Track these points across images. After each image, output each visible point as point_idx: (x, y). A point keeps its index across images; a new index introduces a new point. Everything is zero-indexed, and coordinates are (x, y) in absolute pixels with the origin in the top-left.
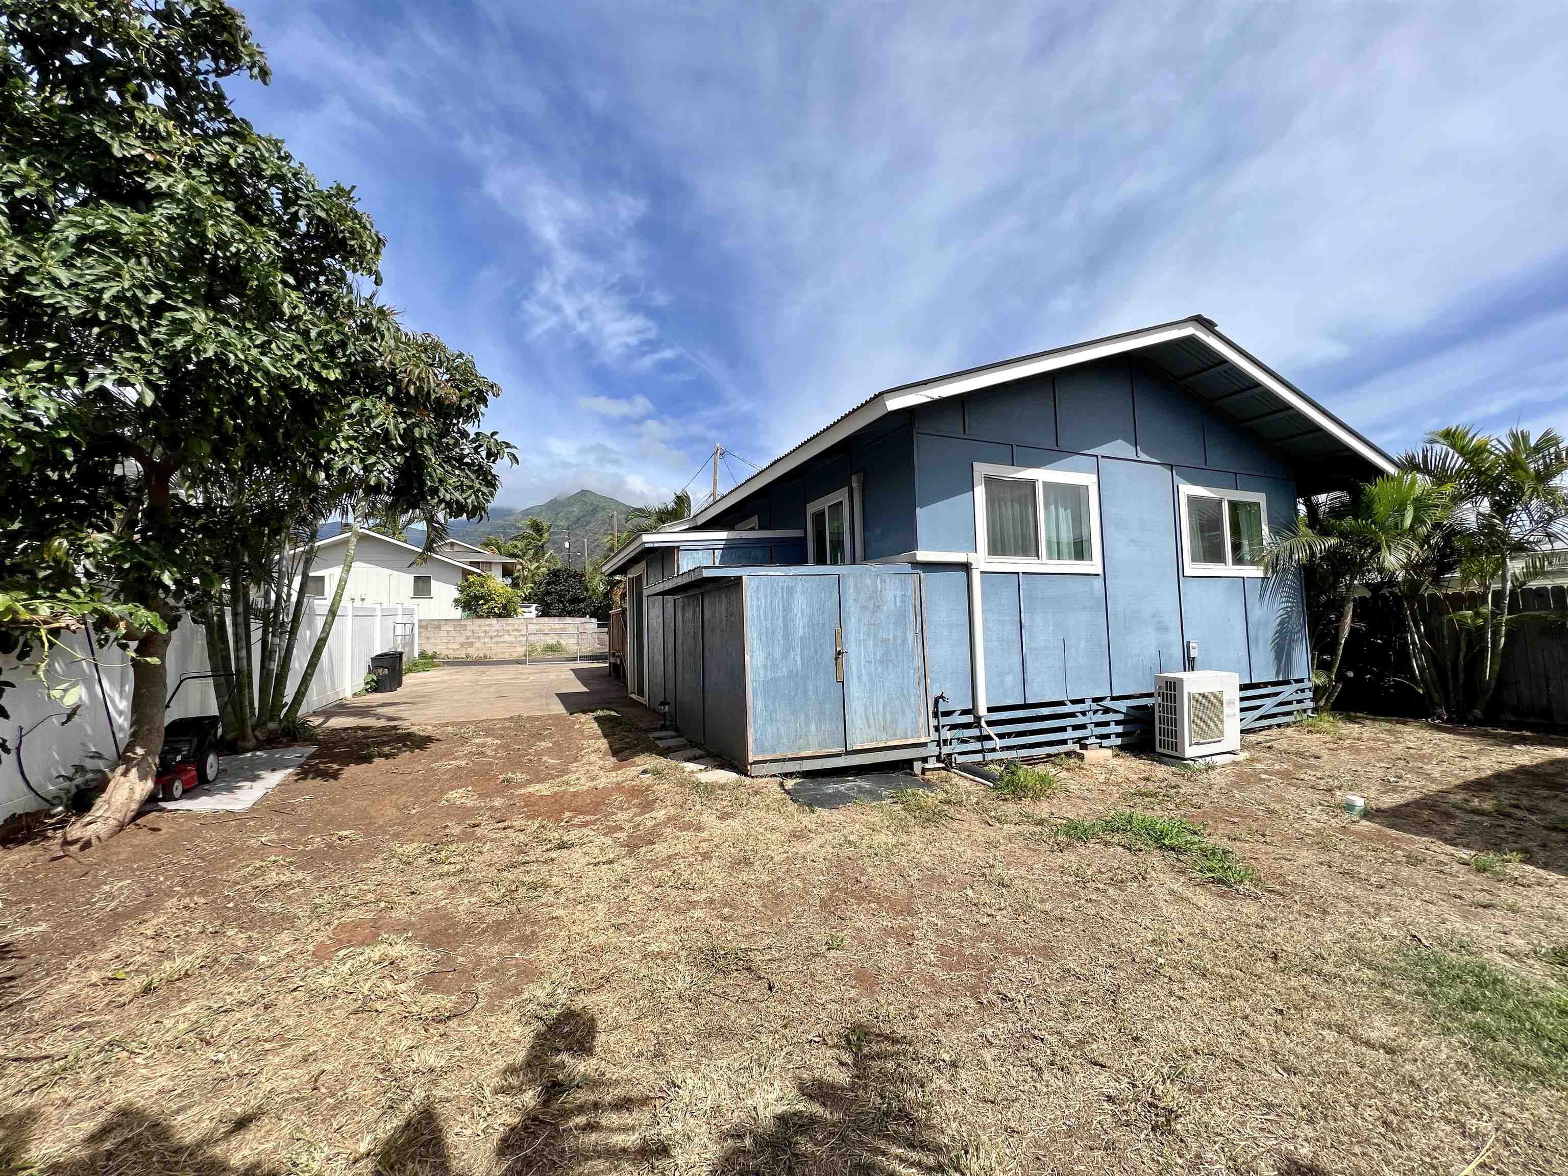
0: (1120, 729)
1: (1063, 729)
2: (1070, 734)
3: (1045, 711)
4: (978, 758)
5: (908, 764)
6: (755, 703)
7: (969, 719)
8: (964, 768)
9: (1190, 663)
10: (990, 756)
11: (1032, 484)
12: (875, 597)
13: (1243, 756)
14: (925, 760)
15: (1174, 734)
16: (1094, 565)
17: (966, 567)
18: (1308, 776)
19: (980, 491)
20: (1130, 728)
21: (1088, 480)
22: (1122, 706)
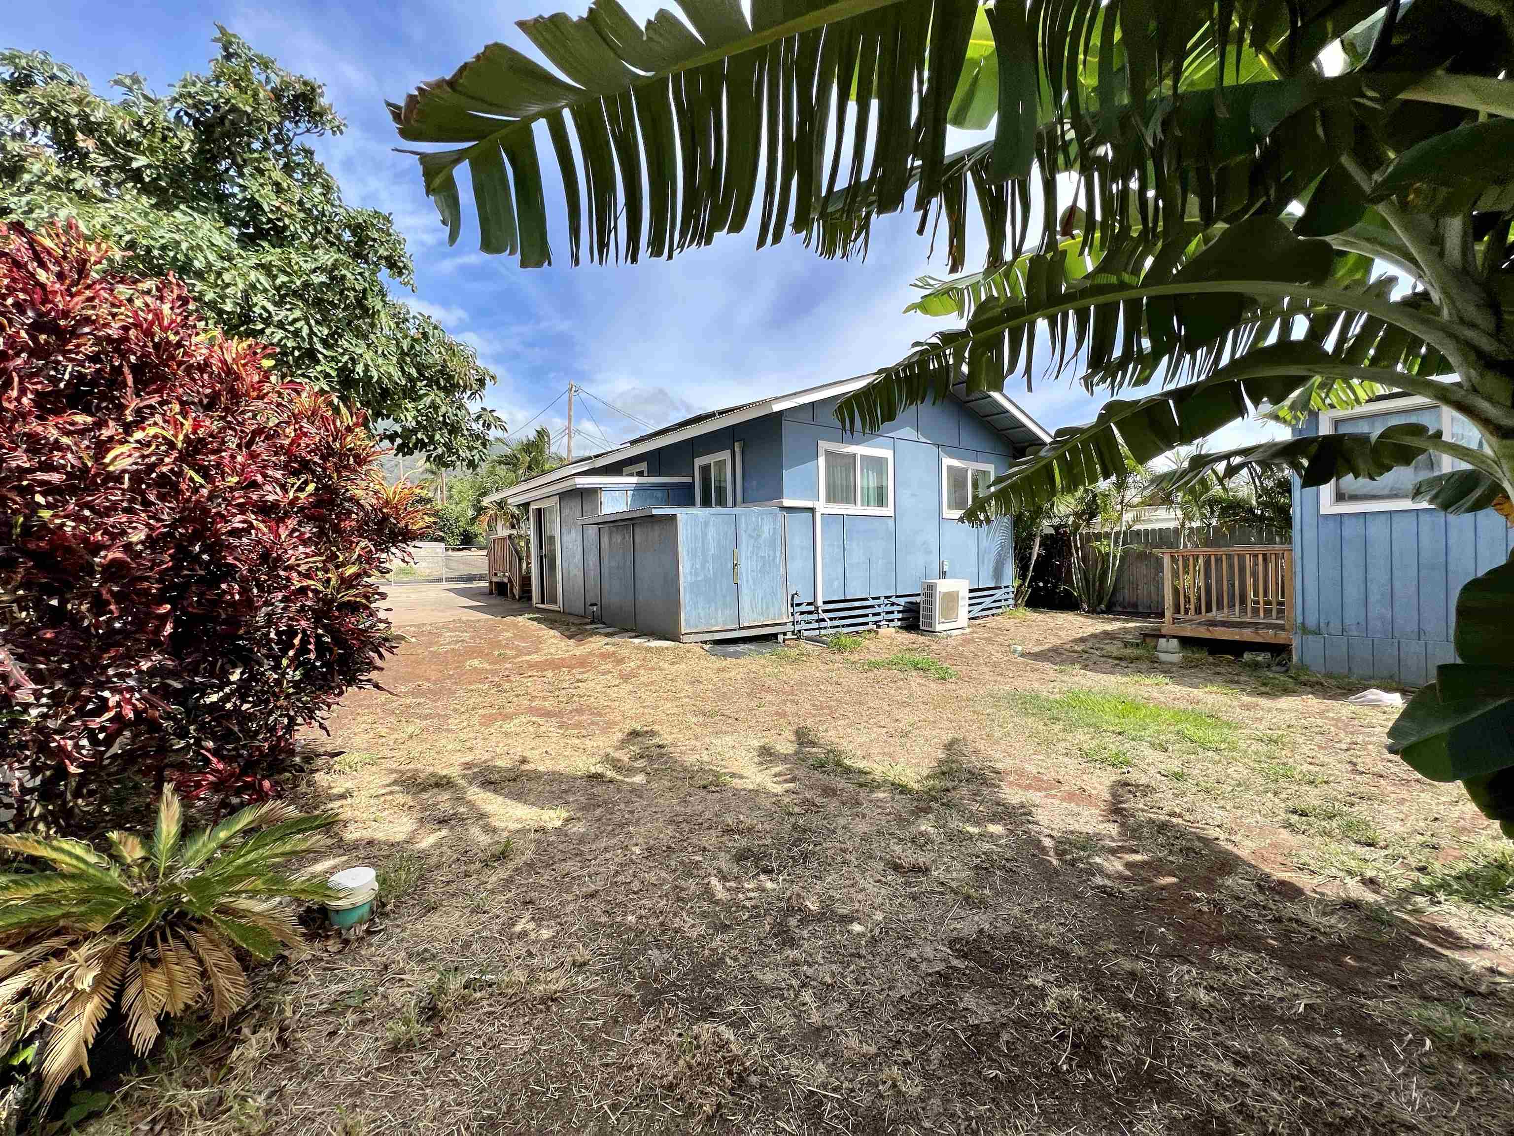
0: (900, 616)
1: (867, 615)
2: (871, 619)
3: (857, 604)
4: (816, 632)
5: (775, 636)
6: (685, 597)
7: (812, 608)
8: (808, 639)
9: (943, 574)
10: (823, 632)
11: (854, 456)
12: (757, 528)
13: (968, 630)
14: (785, 634)
15: (930, 617)
16: (888, 511)
17: (812, 510)
18: (1000, 639)
19: (822, 460)
20: (906, 615)
21: (887, 454)
22: (902, 601)
